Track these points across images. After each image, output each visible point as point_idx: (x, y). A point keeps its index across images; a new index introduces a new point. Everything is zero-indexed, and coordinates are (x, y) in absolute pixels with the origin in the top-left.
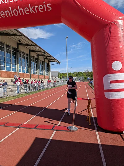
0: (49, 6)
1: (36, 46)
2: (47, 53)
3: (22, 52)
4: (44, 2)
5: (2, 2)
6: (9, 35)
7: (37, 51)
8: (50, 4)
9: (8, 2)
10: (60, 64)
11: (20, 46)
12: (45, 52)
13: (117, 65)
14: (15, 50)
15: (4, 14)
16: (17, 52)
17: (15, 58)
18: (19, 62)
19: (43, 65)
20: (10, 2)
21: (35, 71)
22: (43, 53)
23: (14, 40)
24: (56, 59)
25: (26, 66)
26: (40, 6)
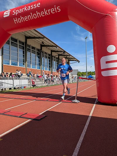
0: (58, 8)
1: (57, 46)
2: (67, 52)
3: (45, 53)
4: (55, 6)
5: (26, 10)
6: (34, 38)
7: (58, 51)
9: (30, 9)
10: (79, 62)
11: (43, 48)
12: (64, 52)
13: (111, 48)
14: (39, 51)
15: (27, 18)
16: (41, 52)
17: (39, 58)
18: (42, 61)
20: (31, 9)
22: (63, 53)
23: (38, 42)
24: (75, 58)
25: (48, 65)
26: (52, 9)
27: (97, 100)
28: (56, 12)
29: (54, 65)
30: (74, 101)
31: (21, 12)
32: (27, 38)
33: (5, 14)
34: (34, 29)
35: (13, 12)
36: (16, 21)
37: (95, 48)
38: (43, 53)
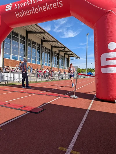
0: (61, 3)
1: (57, 42)
3: (46, 48)
4: (57, 1)
5: (27, 4)
6: (35, 32)
7: (58, 47)
8: (61, 2)
9: (32, 3)
10: (79, 59)
11: (43, 43)
12: (65, 48)
13: (112, 46)
15: (29, 12)
16: (41, 47)
17: (39, 53)
18: (42, 56)
19: (63, 59)
20: (33, 3)
21: (56, 65)
22: (63, 49)
23: (39, 37)
24: (75, 55)
25: (48, 60)
26: (54, 4)
27: (95, 96)
28: (58, 7)
29: (54, 60)
30: (72, 96)
31: (23, 6)
32: (28, 32)
33: (7, 7)
34: (36, 23)
35: (15, 5)
36: (18, 15)
37: (97, 44)
38: (43, 48)
